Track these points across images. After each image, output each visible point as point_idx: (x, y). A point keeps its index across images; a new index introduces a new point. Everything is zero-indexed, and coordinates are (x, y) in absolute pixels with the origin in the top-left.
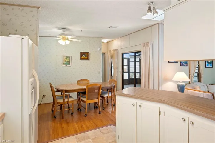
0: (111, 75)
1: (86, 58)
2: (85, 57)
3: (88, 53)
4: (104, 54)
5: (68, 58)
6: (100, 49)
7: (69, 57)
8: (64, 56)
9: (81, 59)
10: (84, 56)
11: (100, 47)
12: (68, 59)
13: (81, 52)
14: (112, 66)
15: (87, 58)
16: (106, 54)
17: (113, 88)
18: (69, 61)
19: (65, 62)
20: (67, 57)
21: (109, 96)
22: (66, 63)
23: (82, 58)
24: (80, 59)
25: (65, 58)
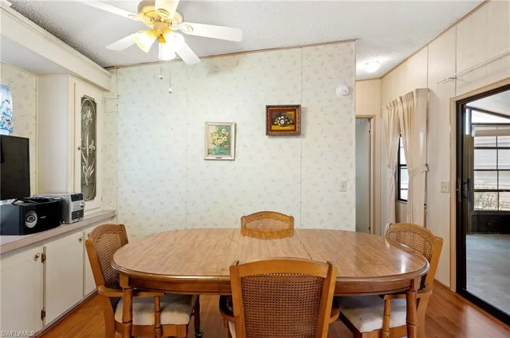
0: (398, 198)
1: (286, 128)
2: (285, 125)
3: (295, 108)
4: (369, 119)
5: (223, 131)
6: (346, 88)
7: (228, 128)
8: (208, 125)
9: (270, 132)
10: (282, 122)
11: (345, 83)
12: (224, 135)
13: (268, 107)
14: (403, 161)
15: (291, 127)
16: (377, 118)
17: (417, 286)
18: (228, 142)
19: (213, 147)
20: (220, 127)
21: (391, 330)
22: (218, 148)
23: (274, 127)
24: (267, 134)
25: (214, 129)
